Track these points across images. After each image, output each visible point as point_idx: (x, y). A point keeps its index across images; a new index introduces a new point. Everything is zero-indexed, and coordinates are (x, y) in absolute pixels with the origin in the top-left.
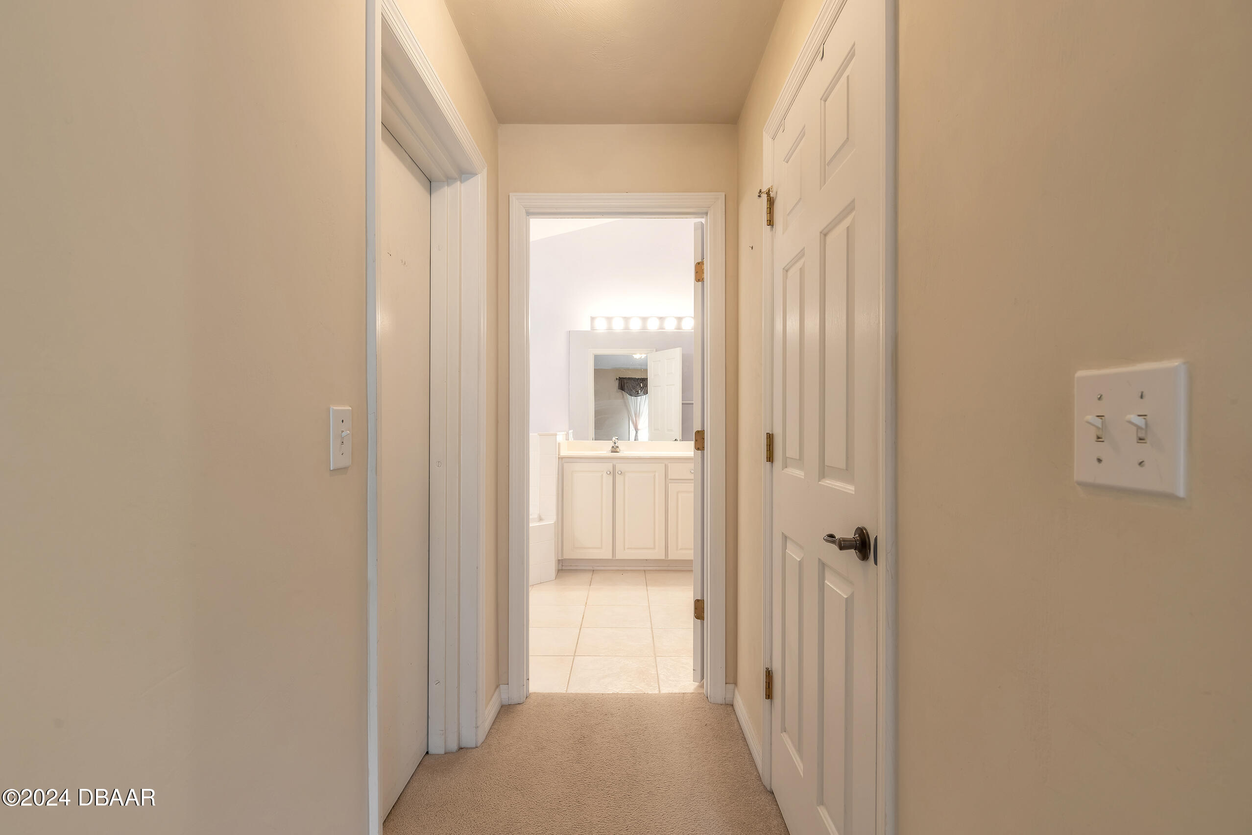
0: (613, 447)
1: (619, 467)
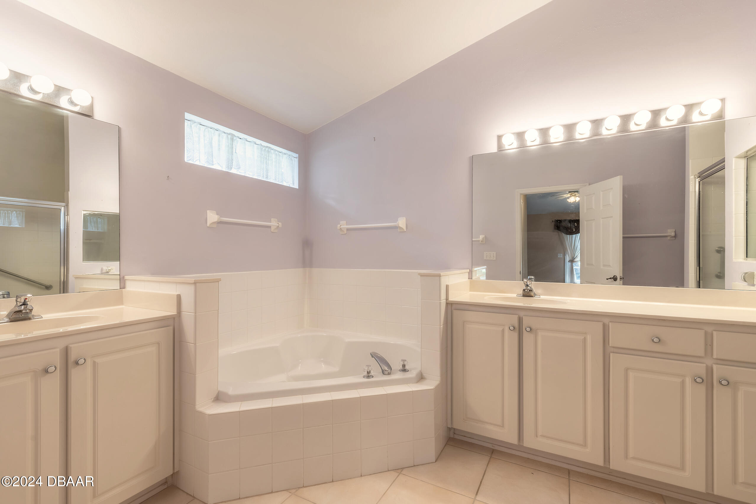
0: (524, 290)
1: (527, 321)
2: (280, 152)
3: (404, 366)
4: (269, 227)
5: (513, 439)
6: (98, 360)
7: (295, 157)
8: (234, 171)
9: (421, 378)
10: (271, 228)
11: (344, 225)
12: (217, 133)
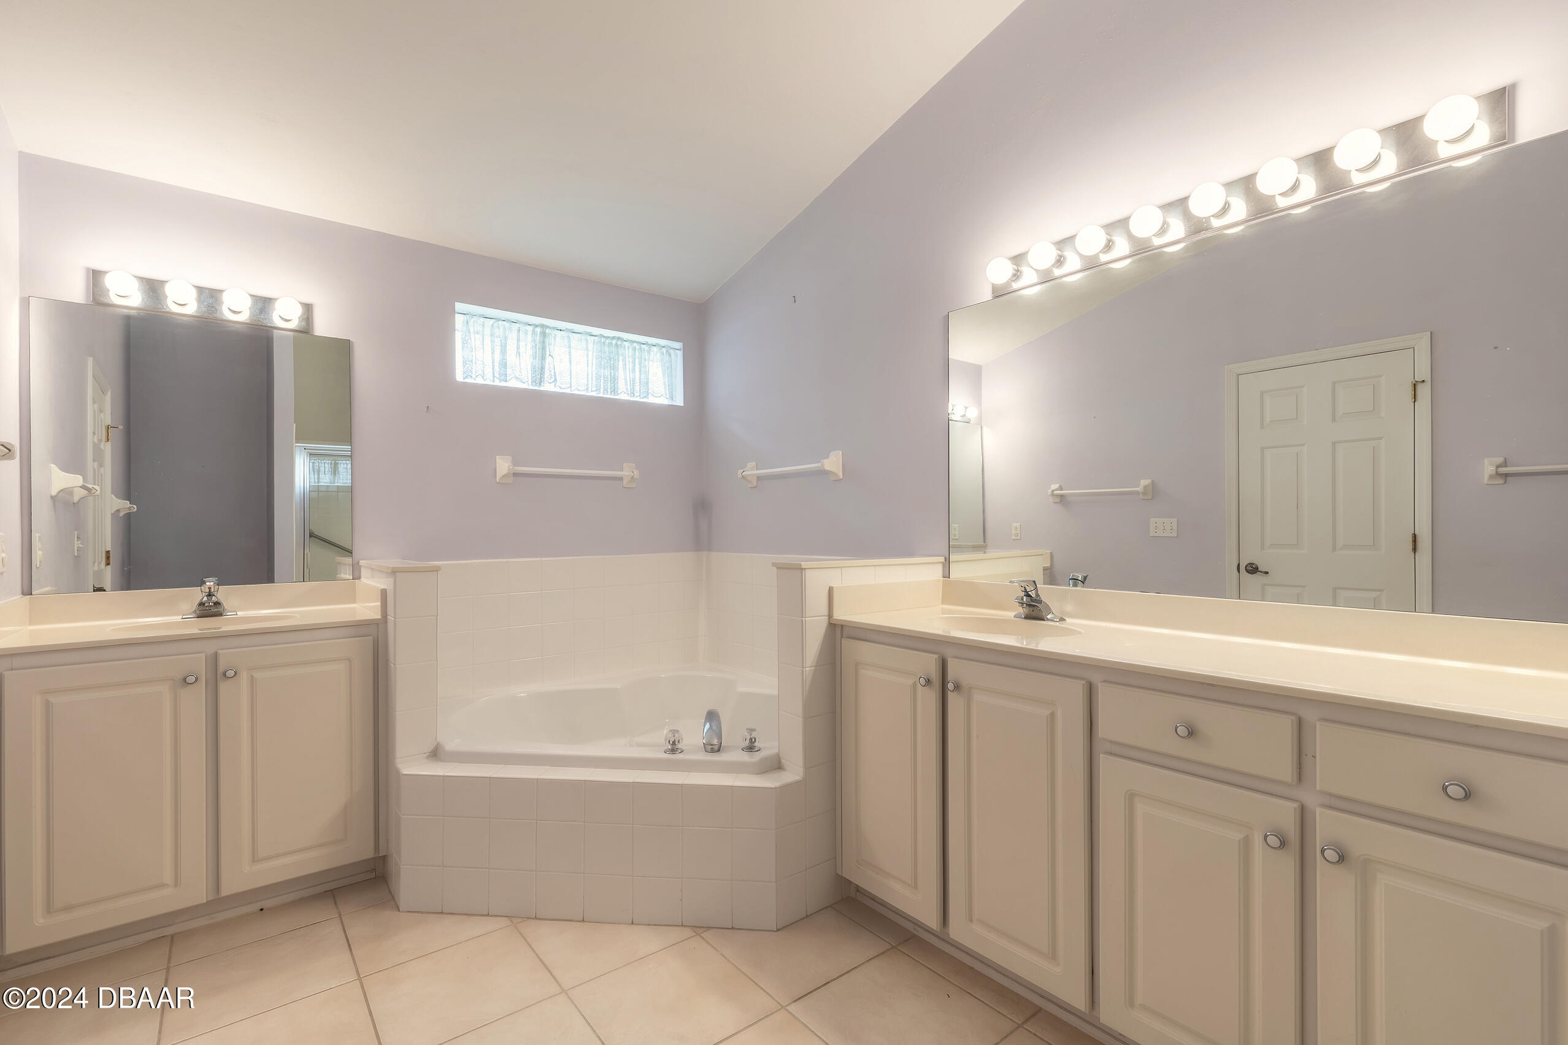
2: (643, 344)
3: (752, 741)
4: (621, 479)
5: (930, 918)
6: (257, 675)
7: (676, 349)
8: (547, 387)
9: (776, 765)
10: (622, 480)
11: (751, 471)
12: (515, 326)
